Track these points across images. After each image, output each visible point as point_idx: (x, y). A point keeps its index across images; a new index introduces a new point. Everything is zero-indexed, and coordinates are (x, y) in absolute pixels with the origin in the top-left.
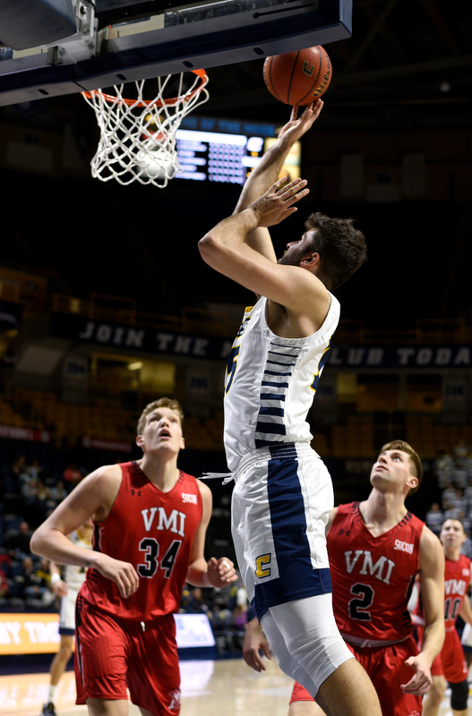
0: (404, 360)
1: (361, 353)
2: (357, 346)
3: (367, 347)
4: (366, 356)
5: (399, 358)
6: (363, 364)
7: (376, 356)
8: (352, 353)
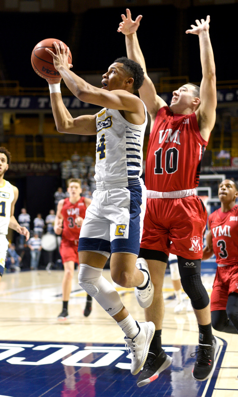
0: (42, 105)
1: (17, 100)
2: (15, 97)
3: (21, 97)
4: (20, 103)
5: (39, 104)
6: (18, 107)
7: (26, 102)
8: (12, 100)
